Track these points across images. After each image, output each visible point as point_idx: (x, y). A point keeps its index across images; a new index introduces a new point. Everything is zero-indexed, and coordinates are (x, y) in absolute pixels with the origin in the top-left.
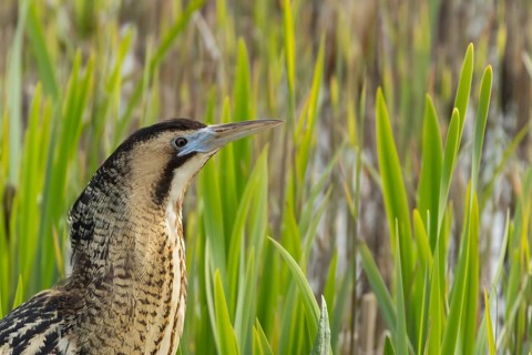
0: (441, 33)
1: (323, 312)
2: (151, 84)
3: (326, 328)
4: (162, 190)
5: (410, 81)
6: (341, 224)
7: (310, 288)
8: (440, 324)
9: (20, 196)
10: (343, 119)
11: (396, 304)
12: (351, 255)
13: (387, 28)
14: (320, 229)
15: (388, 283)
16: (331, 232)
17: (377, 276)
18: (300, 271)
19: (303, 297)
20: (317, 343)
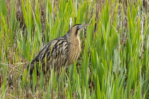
1: (119, 35)
2: (95, 3)
3: (119, 37)
4: (76, 33)
5: (131, 3)
6: (121, 22)
7: (117, 31)
8: (134, 37)
9: (77, 19)
10: (121, 8)
11: (129, 34)
12: (122, 27)
14: (118, 23)
15: (128, 31)
16: (120, 24)
17: (126, 30)
18: (115, 29)
19: (116, 33)
20: (118, 39)
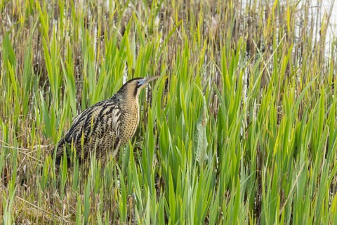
0: (233, 34)
2: (166, 46)
4: (135, 93)
7: (202, 94)
9: (136, 71)
10: (210, 54)
11: (222, 98)
13: (221, 33)
15: (220, 92)
17: (218, 92)
